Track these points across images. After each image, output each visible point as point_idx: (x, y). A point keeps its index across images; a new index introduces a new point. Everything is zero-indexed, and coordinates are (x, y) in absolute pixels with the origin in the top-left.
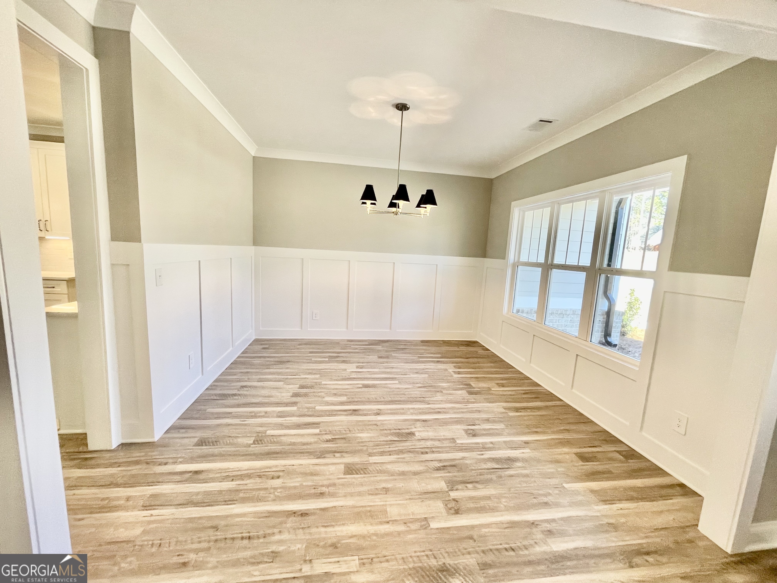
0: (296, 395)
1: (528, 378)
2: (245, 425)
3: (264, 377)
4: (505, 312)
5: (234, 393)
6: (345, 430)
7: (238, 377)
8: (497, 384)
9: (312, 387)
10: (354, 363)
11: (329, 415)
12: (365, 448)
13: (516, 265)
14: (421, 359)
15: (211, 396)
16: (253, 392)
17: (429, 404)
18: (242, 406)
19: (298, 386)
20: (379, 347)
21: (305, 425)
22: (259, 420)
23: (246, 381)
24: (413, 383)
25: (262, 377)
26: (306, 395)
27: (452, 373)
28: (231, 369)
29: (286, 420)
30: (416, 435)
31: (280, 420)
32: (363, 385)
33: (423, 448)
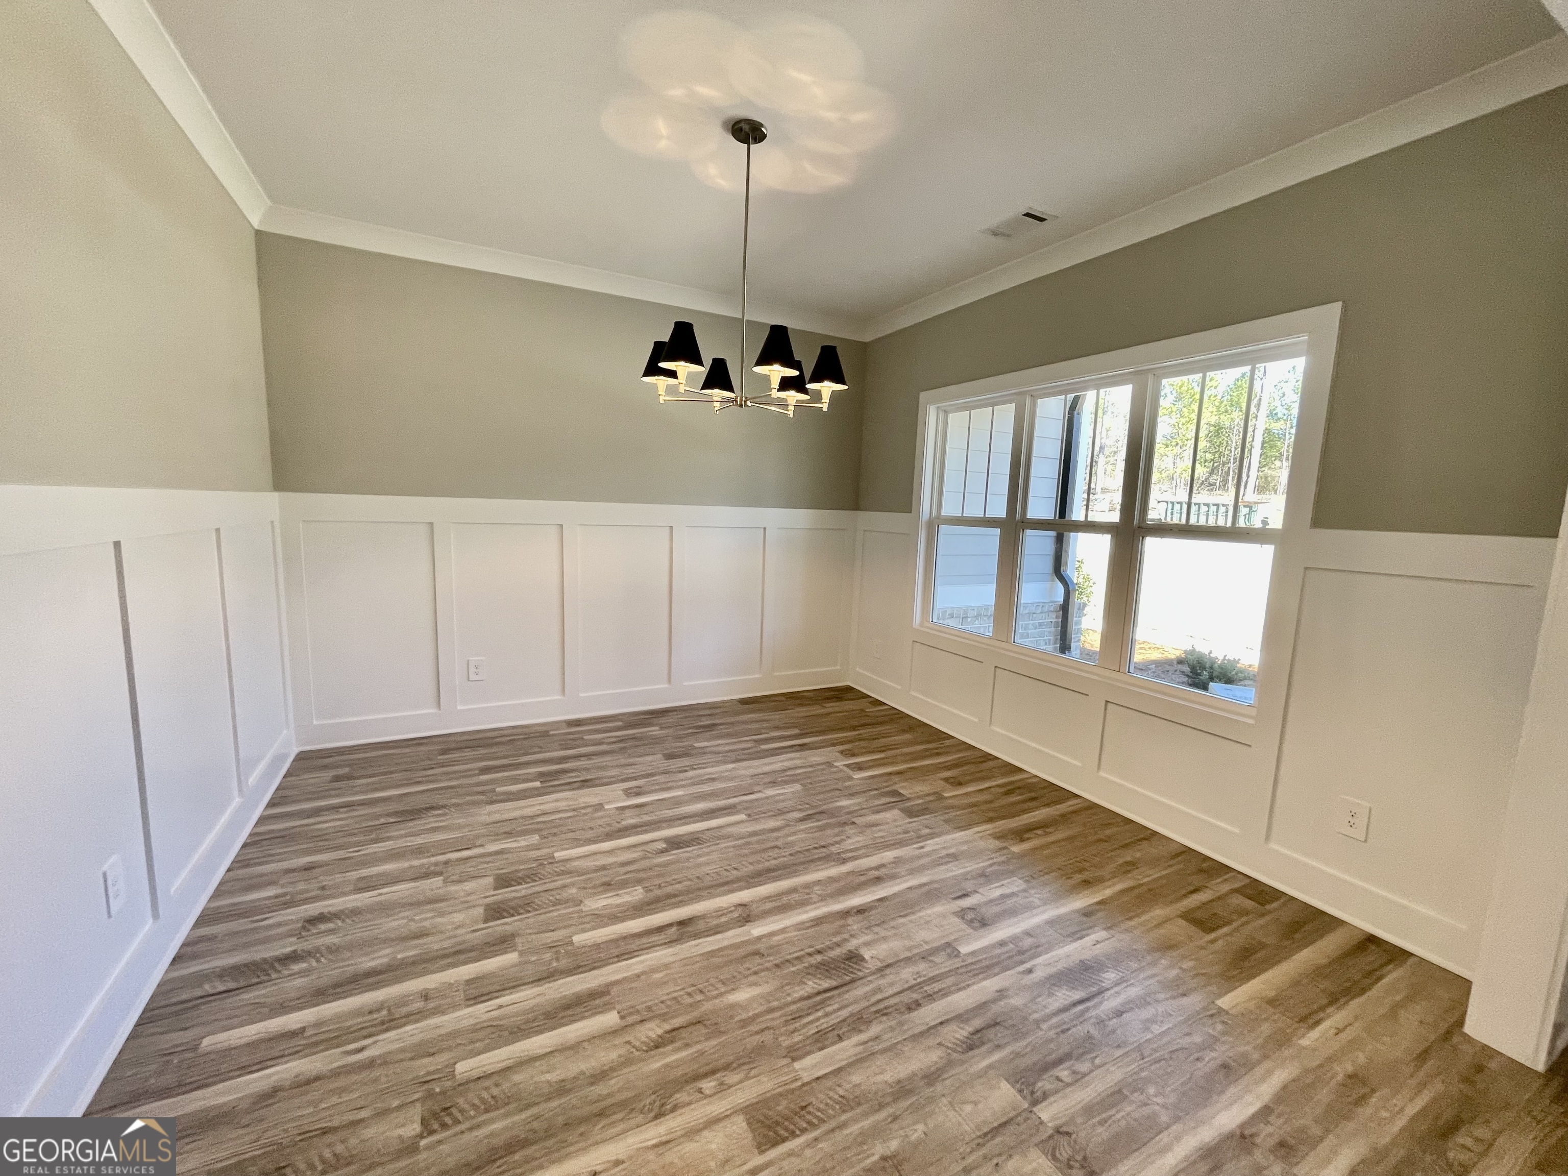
0: (495, 912)
1: (988, 757)
2: (370, 1064)
3: (375, 870)
4: (918, 622)
5: (288, 950)
6: (689, 994)
7: (285, 890)
8: (946, 780)
9: (531, 877)
10: (614, 783)
11: (620, 957)
12: (767, 1037)
13: (934, 524)
14: (763, 747)
15: (200, 985)
16: (355, 932)
17: (844, 861)
18: (331, 991)
19: (490, 880)
20: (654, 731)
21: (567, 1007)
22: (411, 1033)
23: (315, 899)
24: (781, 812)
25: (365, 872)
26: (525, 906)
27: (845, 769)
28: (247, 866)
29: (501, 1007)
30: (867, 957)
31: (481, 1011)
32: (666, 840)
33: (901, 992)
